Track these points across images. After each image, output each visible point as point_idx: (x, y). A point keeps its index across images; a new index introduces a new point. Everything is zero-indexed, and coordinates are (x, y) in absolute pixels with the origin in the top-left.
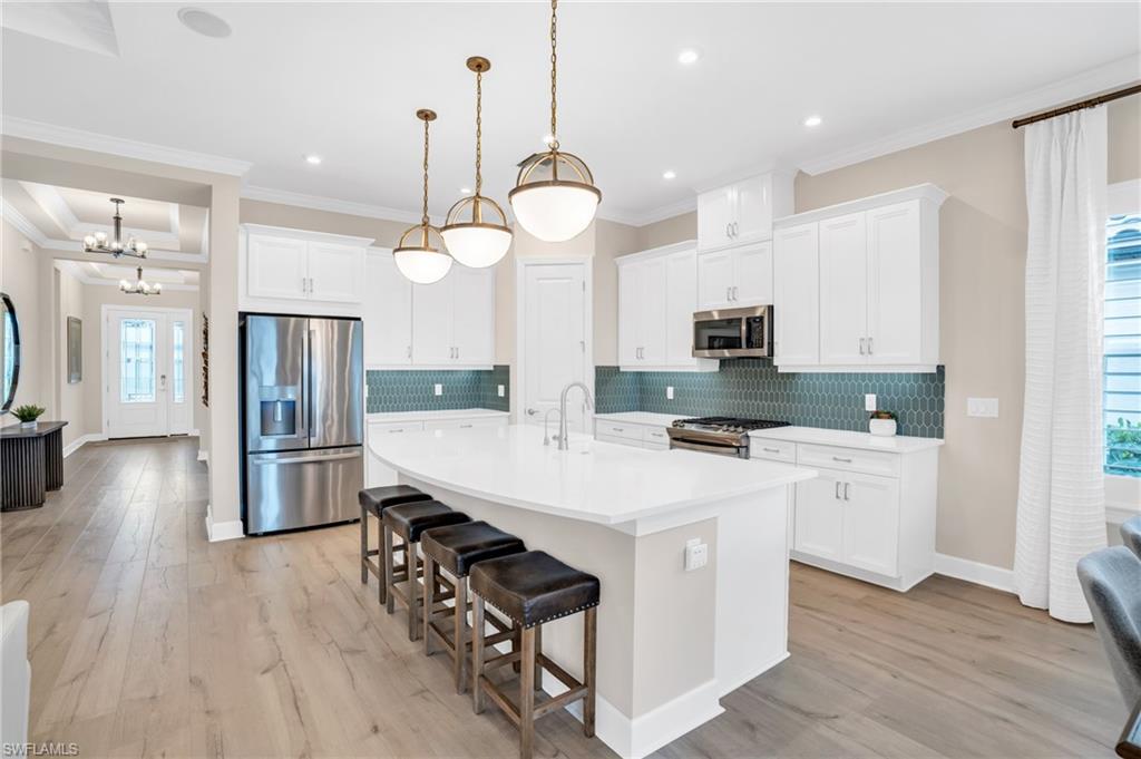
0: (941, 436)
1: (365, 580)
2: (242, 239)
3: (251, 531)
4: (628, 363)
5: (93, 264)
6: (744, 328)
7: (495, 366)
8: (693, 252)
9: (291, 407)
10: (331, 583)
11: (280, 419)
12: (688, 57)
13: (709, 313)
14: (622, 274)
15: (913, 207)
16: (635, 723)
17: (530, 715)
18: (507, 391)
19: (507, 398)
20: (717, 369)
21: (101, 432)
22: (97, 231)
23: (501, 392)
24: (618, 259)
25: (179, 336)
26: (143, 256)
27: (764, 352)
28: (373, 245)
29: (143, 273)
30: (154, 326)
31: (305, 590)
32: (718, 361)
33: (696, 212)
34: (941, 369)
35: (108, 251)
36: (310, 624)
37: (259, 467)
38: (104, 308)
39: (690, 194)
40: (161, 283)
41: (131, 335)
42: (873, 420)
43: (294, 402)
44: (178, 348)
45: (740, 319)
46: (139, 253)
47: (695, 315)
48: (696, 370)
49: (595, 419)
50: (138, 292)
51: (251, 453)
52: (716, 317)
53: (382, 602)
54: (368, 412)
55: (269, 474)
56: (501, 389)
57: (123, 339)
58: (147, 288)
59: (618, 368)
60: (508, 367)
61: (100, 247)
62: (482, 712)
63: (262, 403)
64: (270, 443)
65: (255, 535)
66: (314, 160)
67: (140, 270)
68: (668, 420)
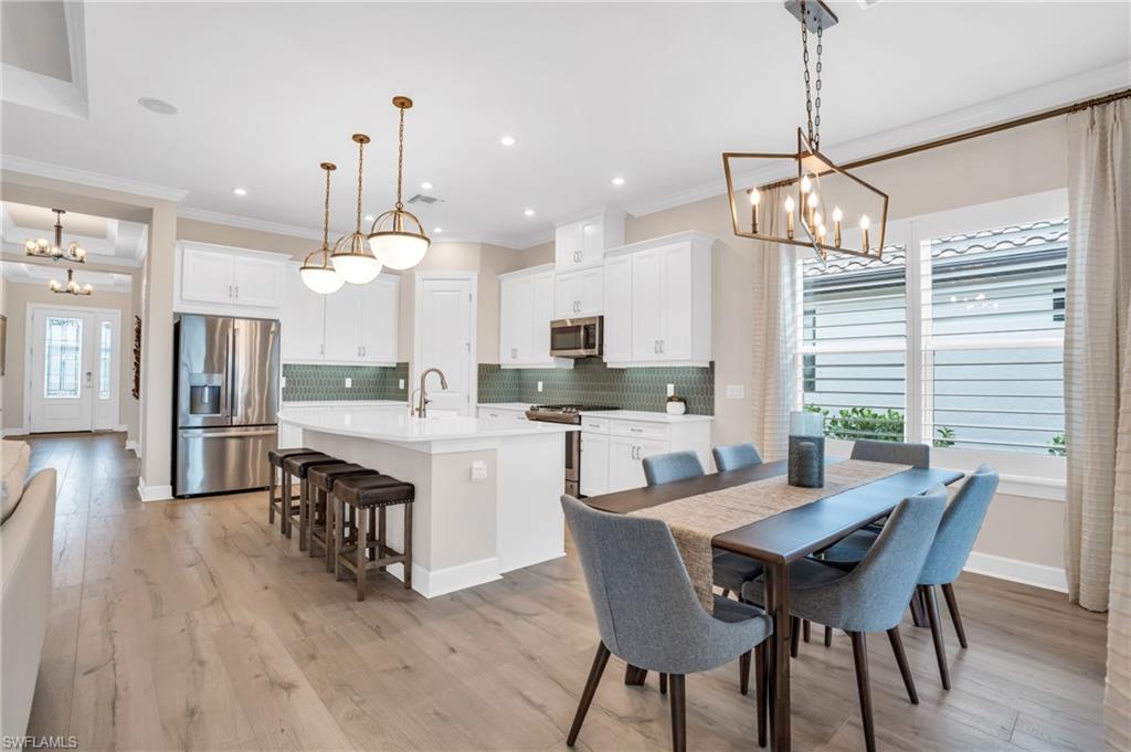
0: (712, 414)
1: (272, 520)
2: (178, 252)
3: (179, 493)
4: (507, 362)
5: (23, 265)
6: (582, 333)
7: (398, 364)
8: (552, 273)
9: (216, 393)
10: (245, 523)
11: (206, 401)
12: (508, 141)
13: (564, 321)
14: (503, 289)
15: (686, 246)
16: (432, 574)
17: (363, 566)
18: (406, 384)
19: (406, 390)
20: (572, 367)
21: (22, 426)
22: (40, 237)
23: (402, 386)
24: (500, 277)
25: (106, 337)
26: (81, 261)
27: (596, 351)
28: (291, 259)
29: (74, 275)
30: (81, 324)
31: (224, 527)
32: (573, 361)
33: (554, 242)
34: (712, 363)
35: (49, 256)
36: (225, 544)
37: (186, 439)
38: (29, 306)
39: (551, 227)
40: (92, 284)
41: (56, 335)
42: (669, 403)
43: (219, 388)
44: (106, 350)
45: (580, 327)
46: (78, 258)
47: (552, 323)
48: (554, 366)
49: (478, 407)
50: (68, 291)
51: (181, 428)
52: (569, 324)
53: (283, 532)
54: (284, 399)
55: (196, 448)
56: (402, 382)
57: (48, 337)
58: (77, 288)
59: (499, 366)
60: (407, 364)
61: (42, 252)
62: (340, 580)
63: (192, 387)
64: (197, 420)
65: (182, 497)
66: (240, 192)
67: (70, 272)
68: (527, 407)
